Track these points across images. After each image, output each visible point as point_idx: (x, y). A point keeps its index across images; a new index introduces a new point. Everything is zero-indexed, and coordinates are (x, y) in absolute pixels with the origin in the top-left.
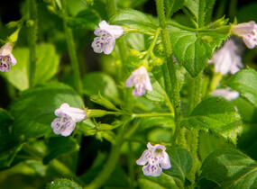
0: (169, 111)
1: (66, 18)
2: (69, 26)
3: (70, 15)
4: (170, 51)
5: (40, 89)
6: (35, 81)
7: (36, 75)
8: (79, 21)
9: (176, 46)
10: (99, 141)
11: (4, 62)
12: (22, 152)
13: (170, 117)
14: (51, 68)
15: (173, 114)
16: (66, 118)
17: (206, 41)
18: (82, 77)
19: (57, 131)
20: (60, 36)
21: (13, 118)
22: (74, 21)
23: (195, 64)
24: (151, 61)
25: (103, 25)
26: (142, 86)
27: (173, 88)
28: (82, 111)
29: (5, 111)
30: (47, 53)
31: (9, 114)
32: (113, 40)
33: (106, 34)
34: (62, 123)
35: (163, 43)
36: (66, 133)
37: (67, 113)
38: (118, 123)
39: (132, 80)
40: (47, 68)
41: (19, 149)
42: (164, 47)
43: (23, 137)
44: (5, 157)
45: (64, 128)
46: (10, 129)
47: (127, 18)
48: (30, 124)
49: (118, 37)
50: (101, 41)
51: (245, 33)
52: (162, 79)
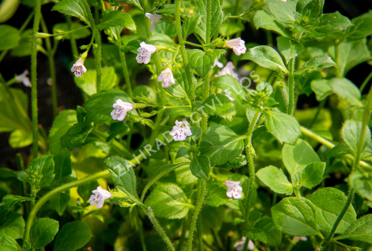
0: (188, 104)
1: (121, 47)
2: (122, 51)
3: (122, 44)
4: (187, 62)
5: (104, 93)
6: (101, 89)
7: (101, 85)
8: (129, 47)
9: (191, 58)
10: (143, 125)
11: (78, 71)
12: (91, 135)
13: (189, 108)
14: (112, 82)
15: (190, 106)
16: (120, 109)
17: (210, 52)
18: (133, 88)
19: (114, 118)
20: (118, 65)
21: (86, 112)
22: (125, 48)
23: (203, 70)
24: (174, 66)
25: (143, 45)
26: (168, 80)
27: (190, 87)
28: (131, 104)
29: (81, 107)
30: (109, 73)
31: (84, 109)
32: (149, 55)
33: (145, 51)
34: (117, 113)
35: (183, 57)
36: (121, 118)
37: (121, 105)
38: (155, 112)
39: (162, 77)
40: (109, 82)
41: (90, 131)
42: (183, 59)
43: (92, 124)
44: (81, 137)
45: (119, 115)
46: (84, 118)
47: (158, 39)
48: (98, 115)
49: (153, 53)
50: (142, 55)
51: (234, 45)
52: (183, 83)
